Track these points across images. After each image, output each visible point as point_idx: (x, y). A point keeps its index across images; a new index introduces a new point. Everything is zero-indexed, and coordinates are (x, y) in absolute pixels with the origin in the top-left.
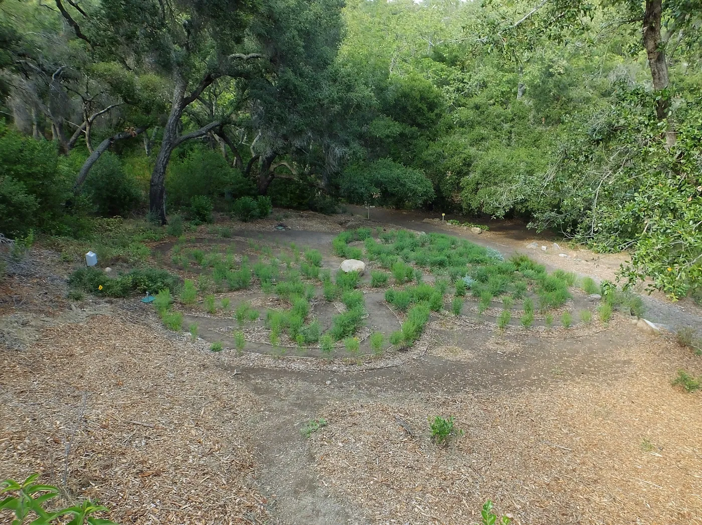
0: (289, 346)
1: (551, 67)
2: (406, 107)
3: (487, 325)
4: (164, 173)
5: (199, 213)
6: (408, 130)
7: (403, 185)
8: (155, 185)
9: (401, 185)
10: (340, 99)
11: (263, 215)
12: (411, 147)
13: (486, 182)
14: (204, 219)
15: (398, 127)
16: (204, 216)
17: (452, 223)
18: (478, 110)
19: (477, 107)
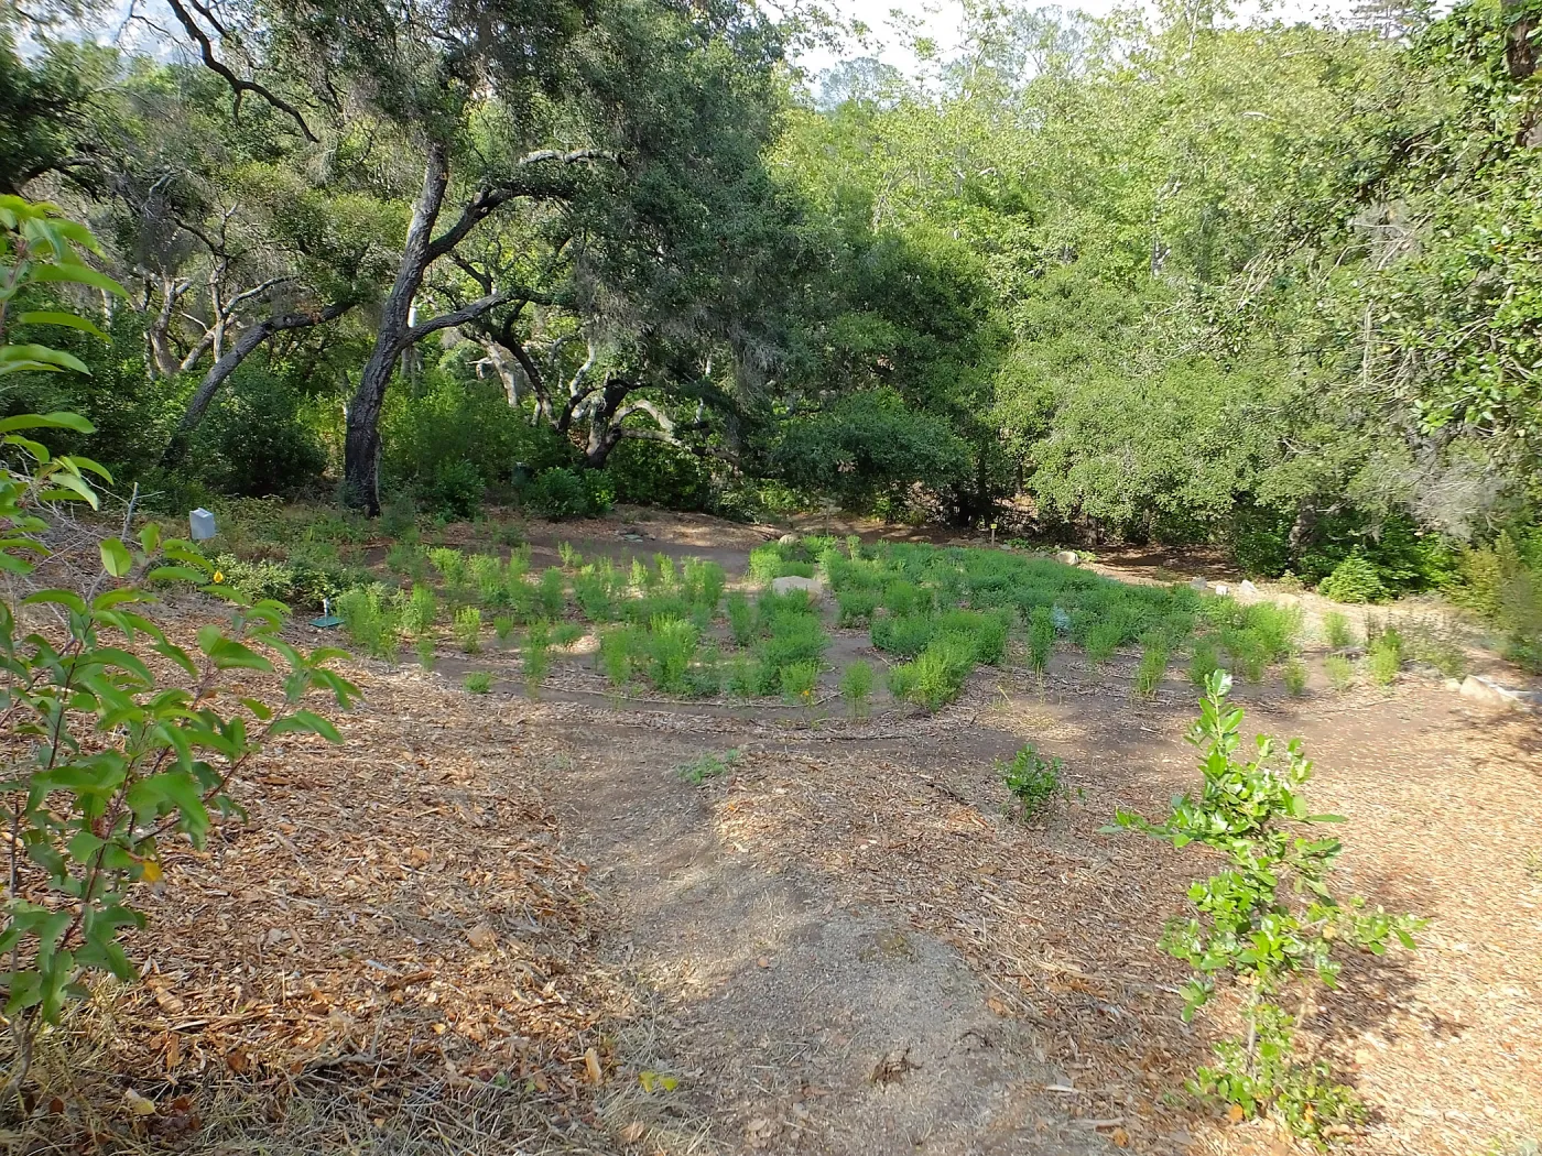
0: (650, 699)
1: (1221, 198)
2: (909, 294)
3: (1109, 689)
4: (379, 402)
5: (451, 497)
6: (914, 340)
7: (906, 448)
8: (357, 429)
9: (902, 447)
10: (770, 236)
11: (595, 511)
12: (921, 378)
13: (1089, 447)
14: (463, 511)
15: (892, 334)
16: (464, 502)
17: (1013, 546)
18: (1066, 297)
19: (1064, 292)
